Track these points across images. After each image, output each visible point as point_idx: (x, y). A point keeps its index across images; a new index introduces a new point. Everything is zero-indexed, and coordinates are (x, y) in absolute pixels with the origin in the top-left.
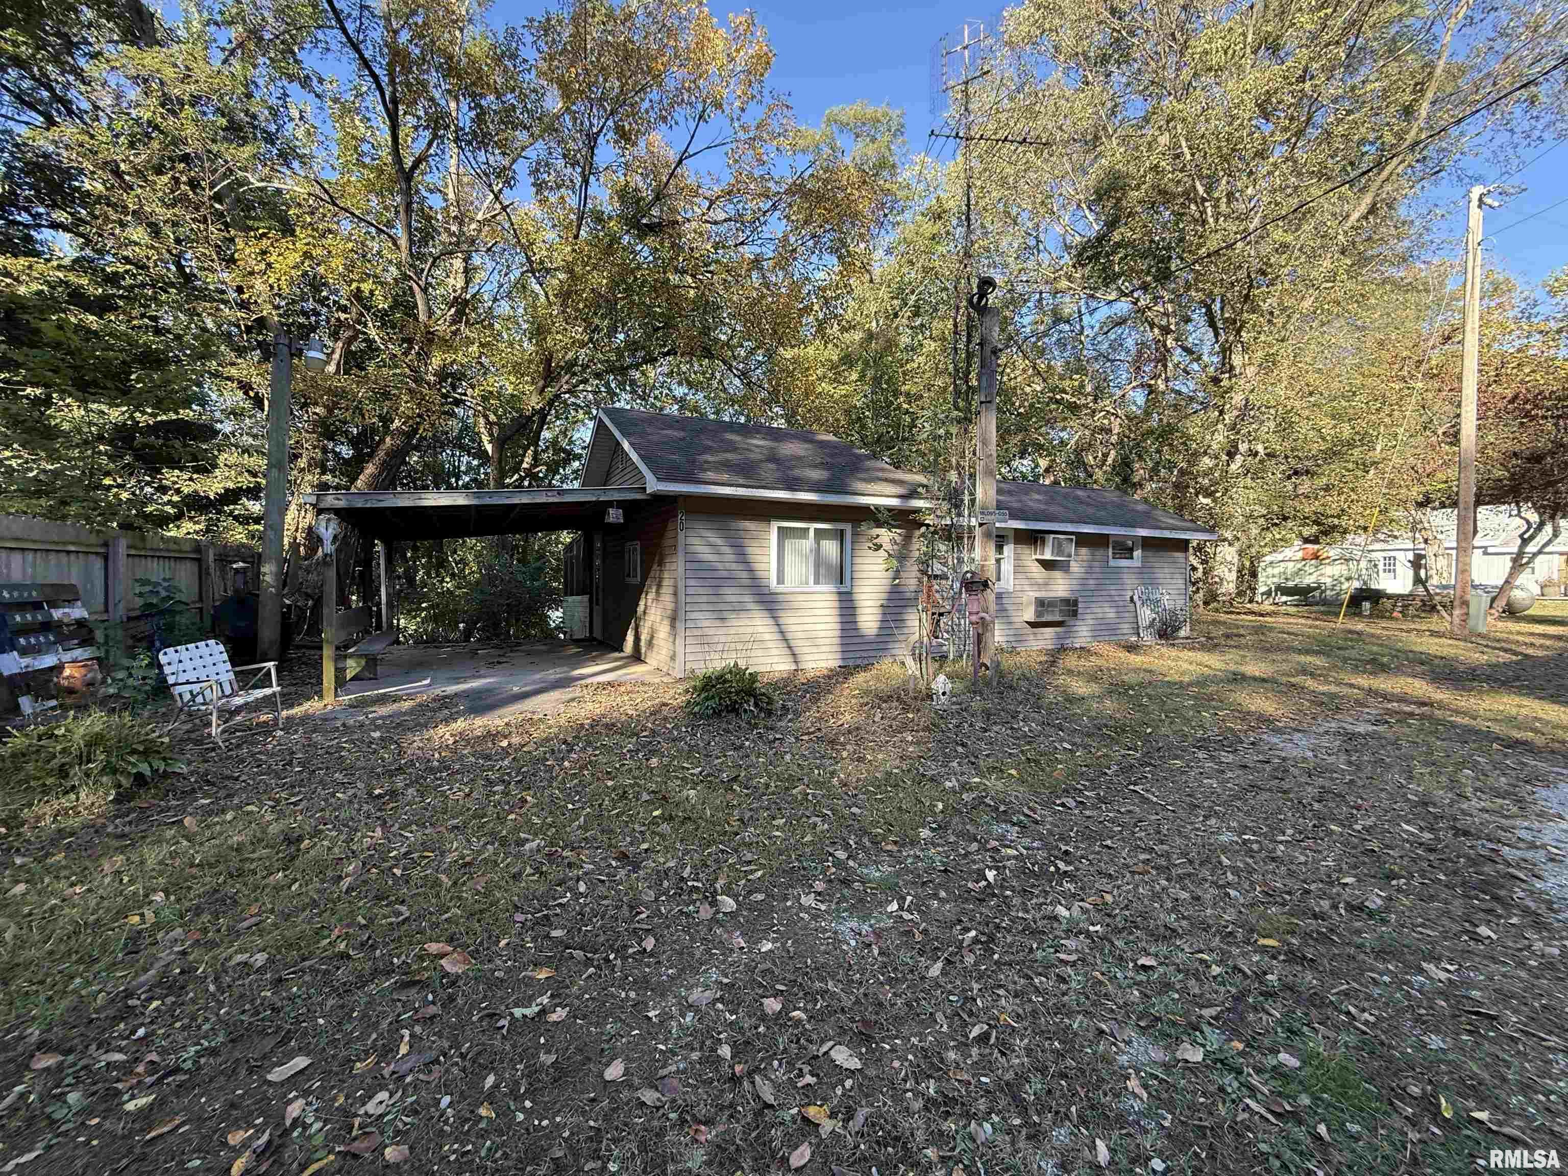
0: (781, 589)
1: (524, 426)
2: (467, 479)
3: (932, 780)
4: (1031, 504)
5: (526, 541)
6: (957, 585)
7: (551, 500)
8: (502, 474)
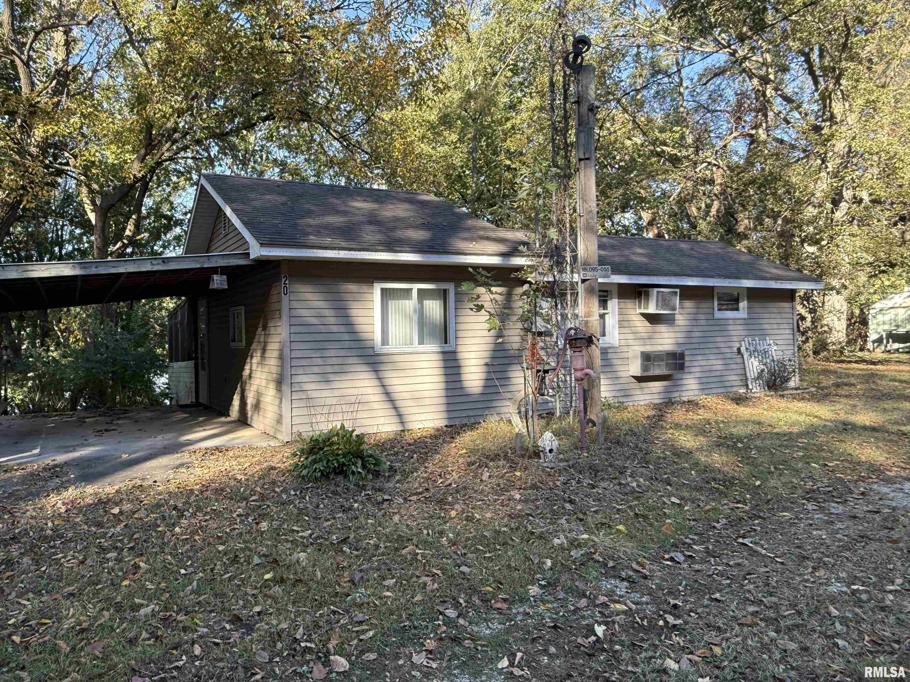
0: (386, 349)
1: (126, 194)
2: (70, 248)
3: (541, 537)
4: (634, 258)
5: (131, 308)
6: (561, 343)
7: (156, 268)
8: (106, 242)
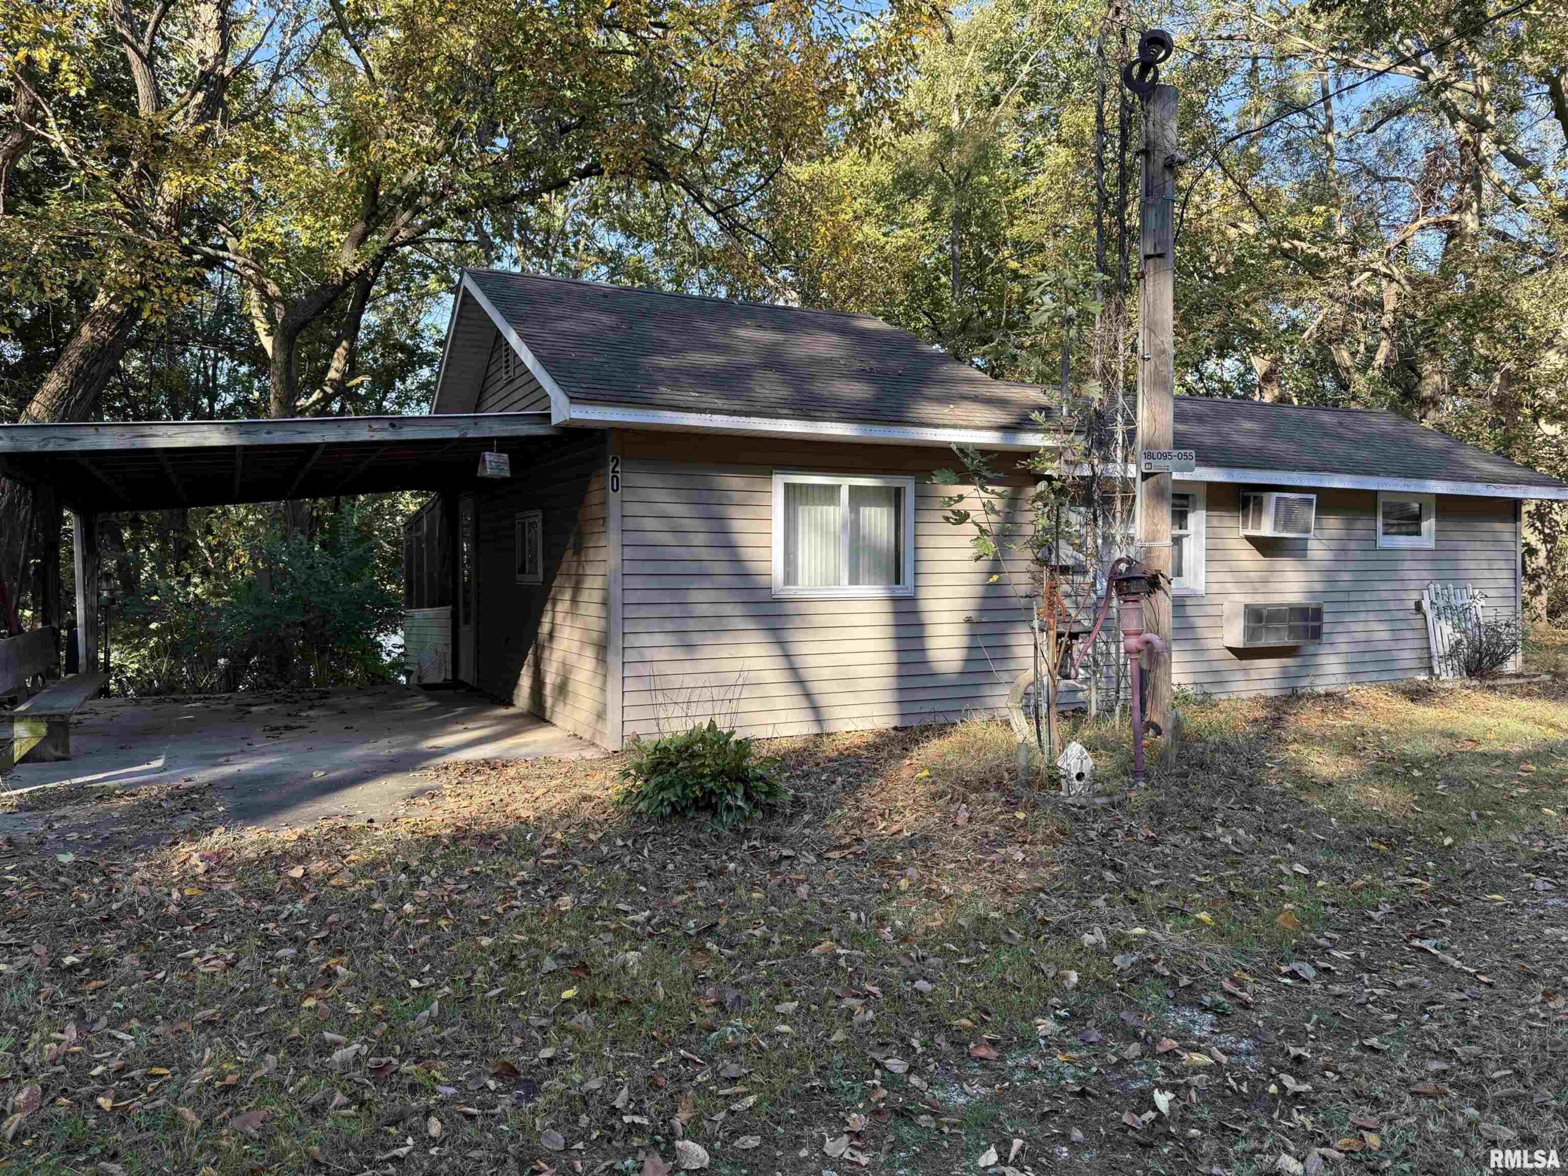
0: (791, 592)
1: (329, 304)
2: (230, 400)
3: (1059, 930)
4: (1235, 437)
5: (336, 508)
6: (1102, 585)
7: (378, 437)
8: (291, 391)
